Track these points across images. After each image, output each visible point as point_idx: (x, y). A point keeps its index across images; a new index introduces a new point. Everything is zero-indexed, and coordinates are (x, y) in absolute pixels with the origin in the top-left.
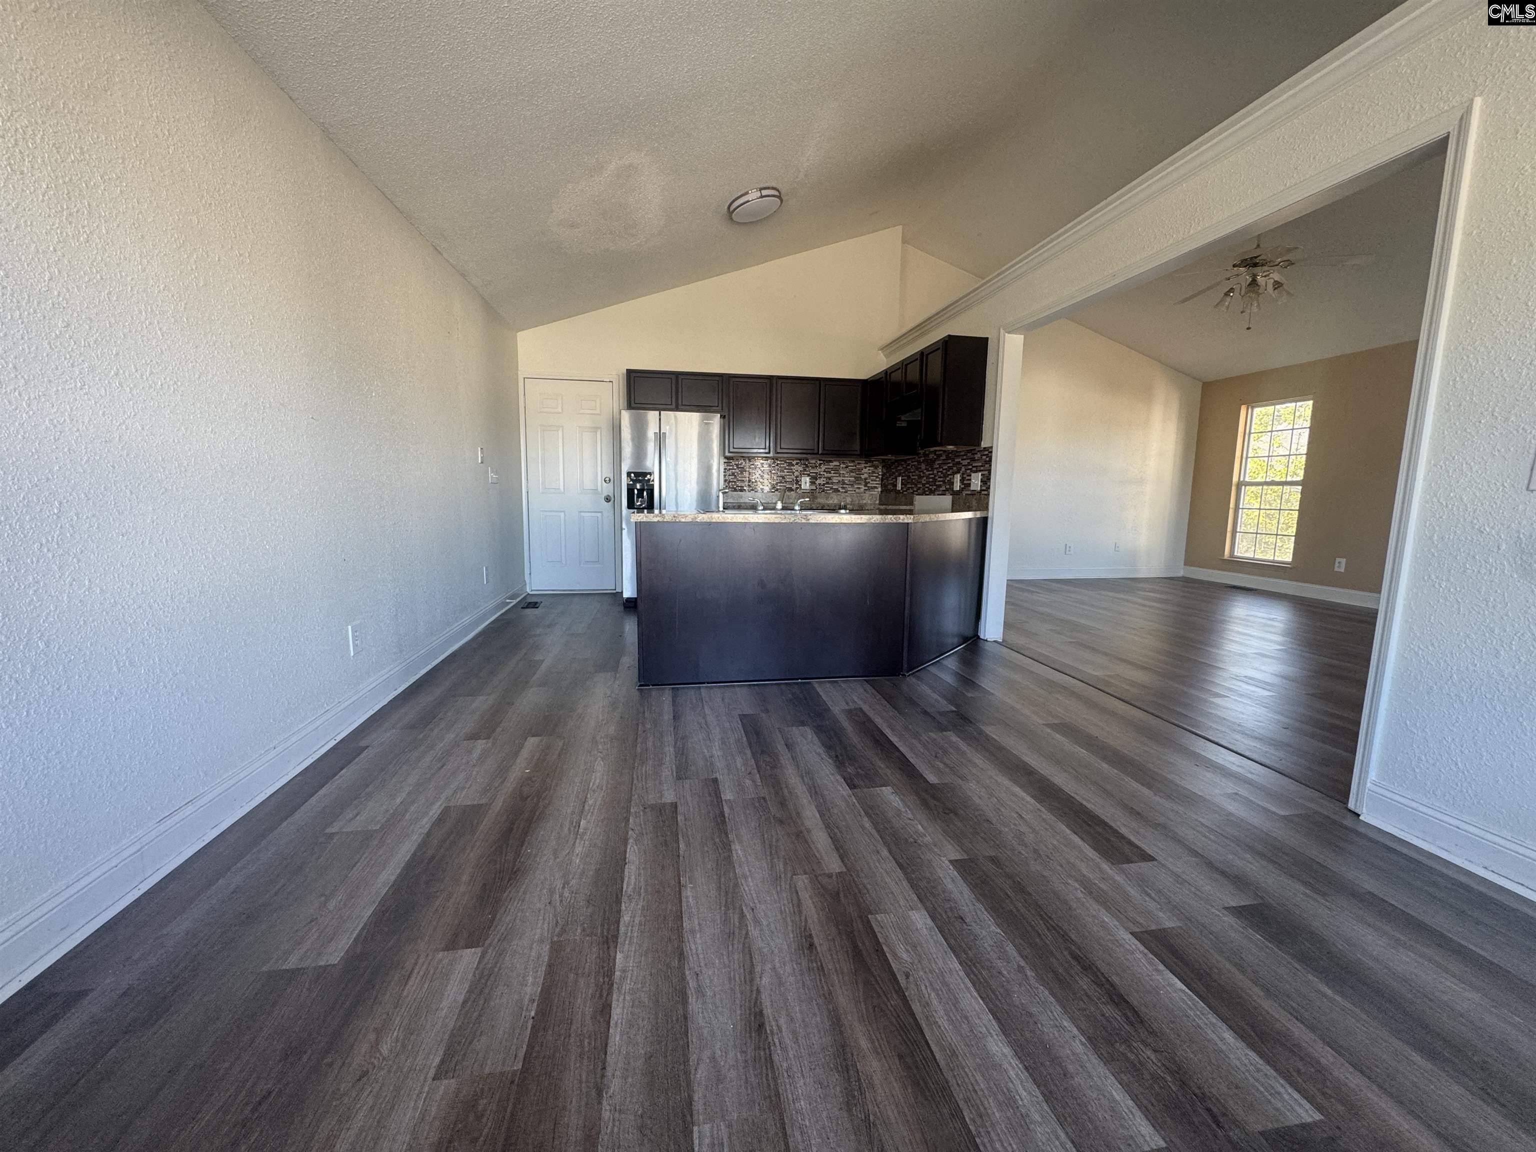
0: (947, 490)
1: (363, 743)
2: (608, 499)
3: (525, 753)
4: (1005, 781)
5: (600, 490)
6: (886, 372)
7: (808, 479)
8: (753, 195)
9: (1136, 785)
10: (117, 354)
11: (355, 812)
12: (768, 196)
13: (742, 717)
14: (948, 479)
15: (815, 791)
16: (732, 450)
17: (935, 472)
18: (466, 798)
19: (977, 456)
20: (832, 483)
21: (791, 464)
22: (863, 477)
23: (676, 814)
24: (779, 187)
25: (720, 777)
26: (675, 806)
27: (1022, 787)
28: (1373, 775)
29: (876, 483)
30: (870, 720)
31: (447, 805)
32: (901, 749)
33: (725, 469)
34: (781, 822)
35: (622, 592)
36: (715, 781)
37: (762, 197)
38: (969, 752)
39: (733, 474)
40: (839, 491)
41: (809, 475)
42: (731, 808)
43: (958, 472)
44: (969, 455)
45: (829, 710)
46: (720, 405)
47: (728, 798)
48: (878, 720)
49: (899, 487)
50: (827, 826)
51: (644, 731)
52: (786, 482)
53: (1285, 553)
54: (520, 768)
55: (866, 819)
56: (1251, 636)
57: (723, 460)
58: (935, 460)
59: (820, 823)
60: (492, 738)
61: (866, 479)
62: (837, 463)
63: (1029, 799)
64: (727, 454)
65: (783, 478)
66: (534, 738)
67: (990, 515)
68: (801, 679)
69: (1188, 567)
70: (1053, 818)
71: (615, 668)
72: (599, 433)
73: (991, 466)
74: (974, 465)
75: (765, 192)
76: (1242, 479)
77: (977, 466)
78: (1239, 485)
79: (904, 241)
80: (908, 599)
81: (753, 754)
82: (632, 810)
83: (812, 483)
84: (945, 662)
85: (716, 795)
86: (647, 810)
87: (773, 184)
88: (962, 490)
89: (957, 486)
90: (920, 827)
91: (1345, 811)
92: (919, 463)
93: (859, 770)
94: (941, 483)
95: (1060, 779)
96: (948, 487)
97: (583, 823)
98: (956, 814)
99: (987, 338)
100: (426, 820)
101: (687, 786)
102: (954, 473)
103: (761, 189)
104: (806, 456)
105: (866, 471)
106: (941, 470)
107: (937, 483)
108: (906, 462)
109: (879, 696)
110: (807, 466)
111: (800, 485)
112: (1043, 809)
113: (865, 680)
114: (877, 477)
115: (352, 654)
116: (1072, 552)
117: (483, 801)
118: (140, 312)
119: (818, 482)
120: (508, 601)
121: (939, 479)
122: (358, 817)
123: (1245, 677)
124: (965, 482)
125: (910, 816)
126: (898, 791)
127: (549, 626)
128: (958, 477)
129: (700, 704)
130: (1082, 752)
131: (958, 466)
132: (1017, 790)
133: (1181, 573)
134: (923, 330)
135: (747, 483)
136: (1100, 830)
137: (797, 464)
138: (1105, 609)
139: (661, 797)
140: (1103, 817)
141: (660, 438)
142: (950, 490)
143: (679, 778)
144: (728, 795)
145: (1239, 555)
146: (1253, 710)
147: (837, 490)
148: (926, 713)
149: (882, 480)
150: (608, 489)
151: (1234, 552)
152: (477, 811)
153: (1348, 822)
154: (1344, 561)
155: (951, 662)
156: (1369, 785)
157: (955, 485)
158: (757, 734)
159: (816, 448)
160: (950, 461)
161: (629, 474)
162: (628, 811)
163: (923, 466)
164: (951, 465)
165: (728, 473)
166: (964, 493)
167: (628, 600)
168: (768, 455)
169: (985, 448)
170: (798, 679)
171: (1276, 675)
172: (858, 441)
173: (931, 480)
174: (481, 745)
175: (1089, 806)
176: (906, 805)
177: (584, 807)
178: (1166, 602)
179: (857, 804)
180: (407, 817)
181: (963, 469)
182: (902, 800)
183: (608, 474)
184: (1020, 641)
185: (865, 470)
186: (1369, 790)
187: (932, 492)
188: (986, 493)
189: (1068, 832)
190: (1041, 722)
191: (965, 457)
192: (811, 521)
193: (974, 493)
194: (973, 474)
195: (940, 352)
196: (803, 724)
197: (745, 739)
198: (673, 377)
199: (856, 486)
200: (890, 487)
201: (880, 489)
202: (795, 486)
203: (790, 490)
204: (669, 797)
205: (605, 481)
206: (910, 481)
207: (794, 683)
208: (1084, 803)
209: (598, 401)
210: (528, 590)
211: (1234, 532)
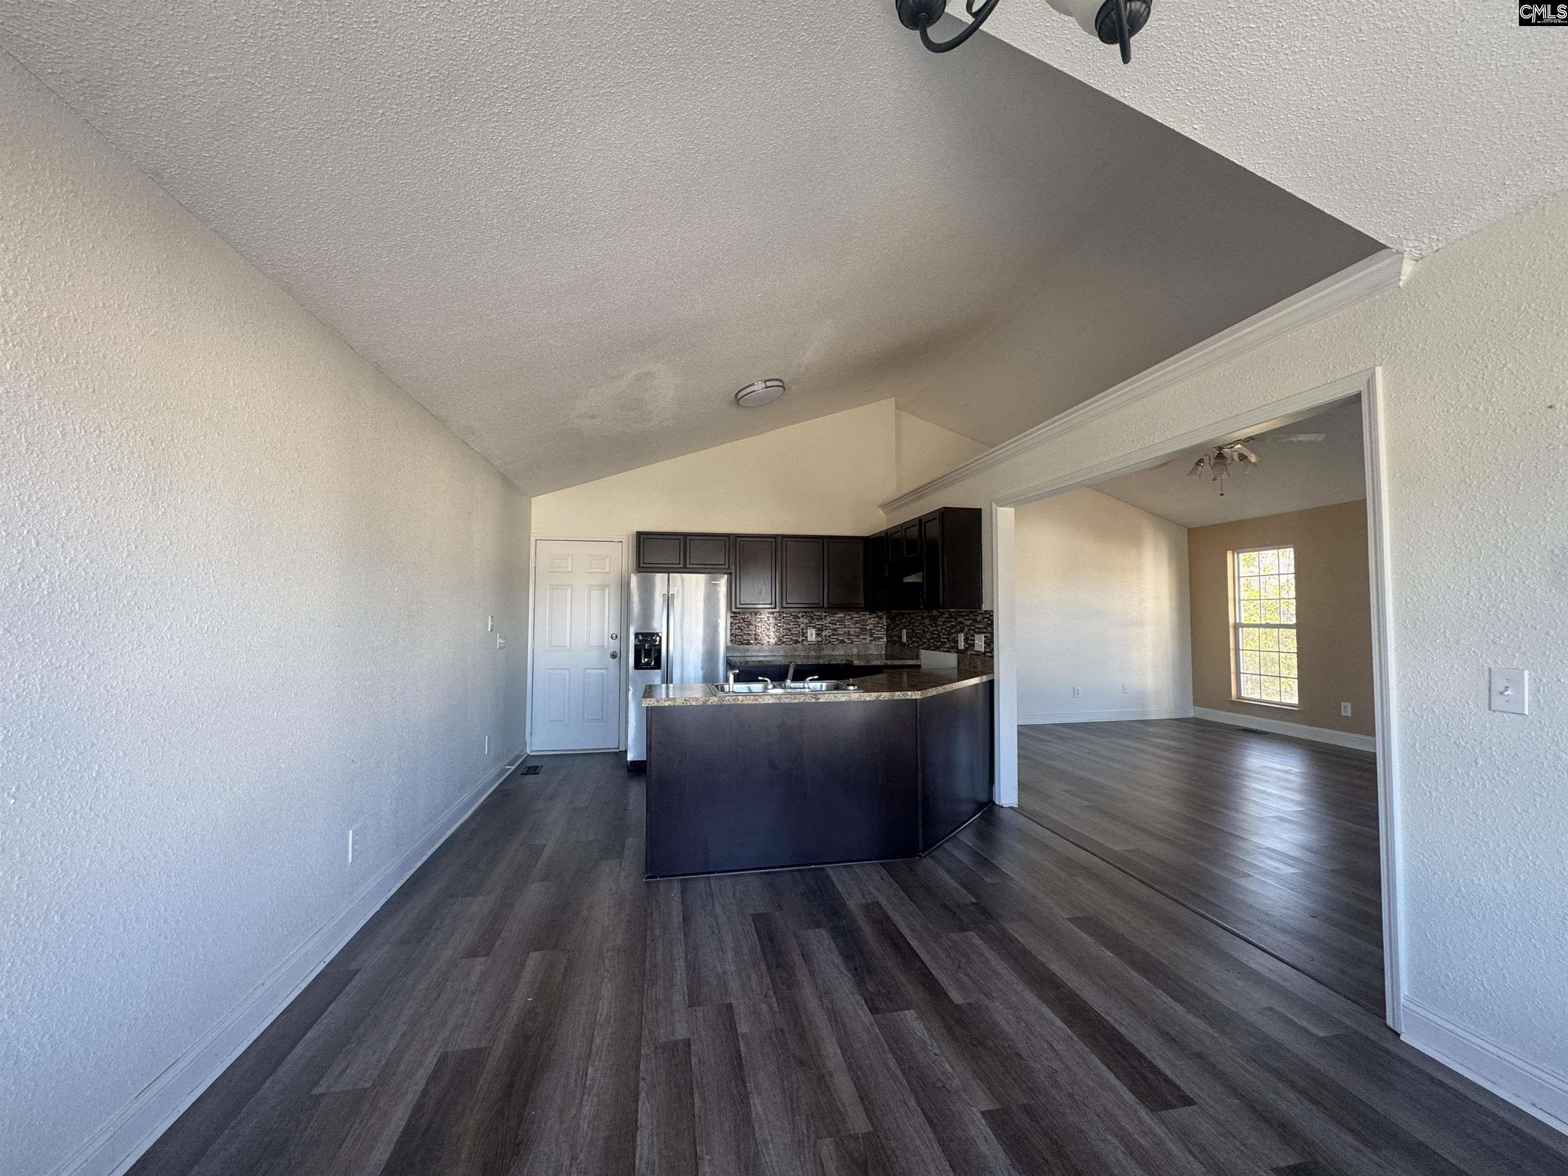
0: (952, 647)
1: (353, 966)
2: (614, 656)
3: (527, 975)
4: (1031, 997)
5: (606, 646)
6: (886, 532)
7: (814, 631)
8: (759, 386)
9: (1166, 998)
10: (173, 609)
11: (344, 1064)
12: (773, 386)
13: (756, 917)
14: (952, 637)
15: (835, 1018)
16: (738, 606)
17: (939, 629)
18: (464, 1041)
19: (979, 618)
20: (838, 635)
21: (797, 617)
22: (868, 628)
23: (690, 1056)
24: (783, 378)
25: (734, 1002)
26: (687, 1043)
27: (1051, 1006)
28: (1404, 990)
29: (882, 634)
30: (889, 919)
31: (444, 1050)
32: (922, 956)
33: (731, 623)
34: (802, 1063)
35: (626, 751)
36: (730, 1007)
37: (767, 387)
38: (992, 959)
39: (740, 628)
40: (845, 642)
41: (814, 627)
42: (747, 1045)
43: (962, 631)
44: (971, 616)
45: (844, 905)
46: (727, 563)
47: (744, 1031)
48: (897, 918)
49: (904, 639)
50: (850, 1068)
51: (653, 940)
52: (792, 634)
53: (1291, 696)
54: (522, 996)
55: (890, 1056)
56: (1269, 794)
57: (729, 615)
58: (938, 617)
59: (843, 1064)
60: (492, 954)
61: (871, 630)
62: (842, 615)
63: (1060, 1023)
64: (734, 610)
65: (790, 630)
66: (537, 953)
67: (996, 679)
68: (815, 864)
69: (1196, 708)
70: (1086, 1049)
71: (620, 855)
72: (607, 591)
73: (993, 629)
74: (977, 626)
75: (769, 384)
76: (1238, 621)
77: (979, 628)
78: (1237, 626)
79: (898, 408)
80: (920, 776)
81: (769, 968)
82: (643, 1052)
83: (818, 635)
84: (962, 837)
85: (732, 1028)
86: (658, 1051)
87: (777, 377)
88: (966, 649)
89: (961, 645)
90: (948, 1066)
91: (1384, 1029)
92: (923, 618)
93: (880, 988)
94: (946, 640)
95: (1091, 995)
96: (952, 644)
97: (590, 1070)
98: (985, 1047)
99: (981, 509)
100: (422, 1071)
101: (700, 1015)
102: (958, 632)
103: (766, 381)
104: (812, 610)
105: (871, 621)
106: (944, 627)
107: (942, 640)
108: (909, 616)
109: (896, 885)
110: (812, 618)
111: (807, 637)
112: (1075, 1038)
113: (881, 864)
114: (882, 628)
115: (350, 861)
116: (1080, 694)
117: (483, 1044)
118: (199, 565)
119: (824, 633)
120: (508, 767)
121: (943, 636)
122: (348, 1070)
123: (1268, 848)
124: (969, 642)
125: (937, 1051)
126: (921, 1015)
127: (551, 799)
128: (961, 637)
129: (710, 900)
130: (1109, 955)
131: (961, 625)
132: (1045, 1009)
133: (1191, 714)
134: (919, 494)
135: (753, 637)
136: (1135, 1063)
137: (803, 616)
138: (1119, 762)
139: (673, 1032)
140: (1138, 1046)
141: (669, 601)
142: (954, 648)
143: (691, 1005)
144: (744, 1027)
145: (1246, 696)
146: (1280, 894)
147: (843, 642)
148: (945, 907)
149: (887, 631)
150: (614, 645)
151: (1241, 693)
152: (477, 1056)
153: (1390, 1046)
154: (1349, 705)
155: (966, 836)
156: (1402, 1001)
157: (959, 643)
158: (771, 939)
159: (821, 602)
160: (953, 620)
161: (637, 635)
162: (639, 1055)
163: (927, 622)
164: (954, 623)
165: (734, 627)
166: (969, 652)
167: (632, 762)
168: (774, 610)
169: (986, 611)
170: (811, 865)
171: (1297, 845)
172: (862, 592)
173: (935, 636)
174: (480, 964)
175: (1123, 1031)
176: (932, 1036)
177: (590, 1048)
178: (1177, 750)
179: (880, 1035)
180: (402, 1068)
181: (966, 629)
182: (928, 1029)
183: (614, 630)
184: (1036, 806)
185: (869, 621)
186: (1404, 1006)
187: (937, 648)
188: (990, 655)
189: (1102, 1067)
190: (1065, 915)
191: (967, 618)
192: (821, 700)
193: (978, 654)
194: (976, 636)
195: (937, 522)
196: (819, 925)
197: (759, 948)
198: (682, 538)
199: (861, 637)
200: (895, 638)
201: (885, 640)
202: (801, 639)
203: (797, 642)
204: (682, 1033)
205: (612, 637)
206: (914, 634)
207: (807, 869)
208: (1117, 1027)
209: (607, 561)
210: (528, 751)
211: (1238, 674)
